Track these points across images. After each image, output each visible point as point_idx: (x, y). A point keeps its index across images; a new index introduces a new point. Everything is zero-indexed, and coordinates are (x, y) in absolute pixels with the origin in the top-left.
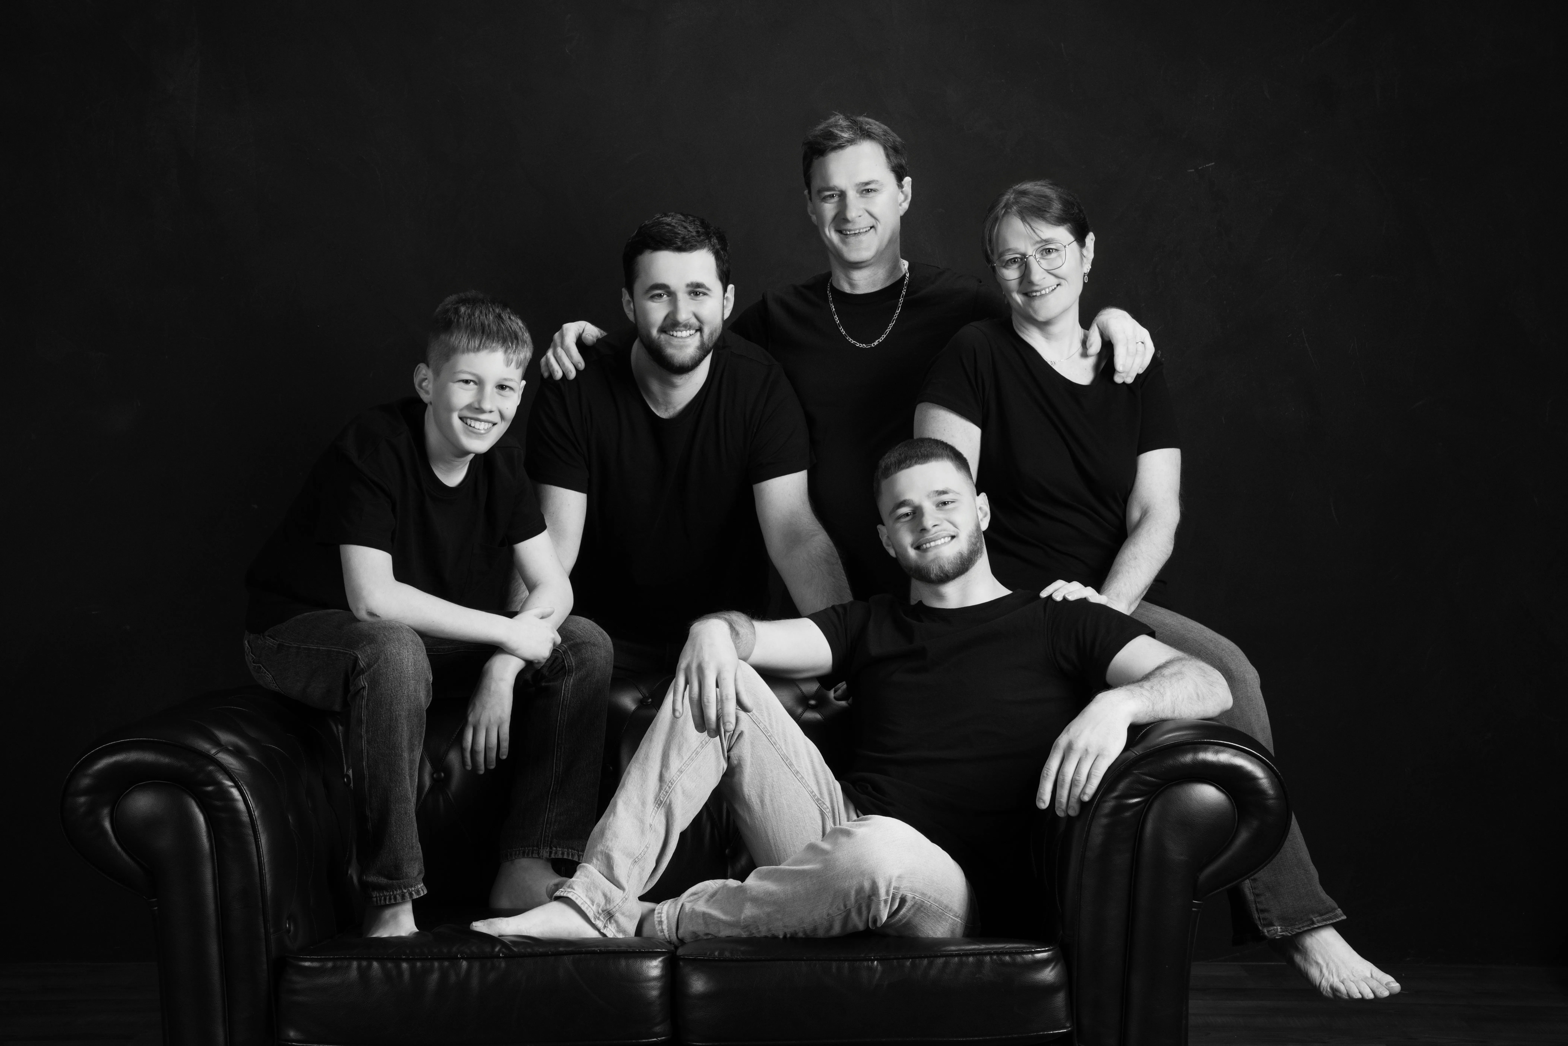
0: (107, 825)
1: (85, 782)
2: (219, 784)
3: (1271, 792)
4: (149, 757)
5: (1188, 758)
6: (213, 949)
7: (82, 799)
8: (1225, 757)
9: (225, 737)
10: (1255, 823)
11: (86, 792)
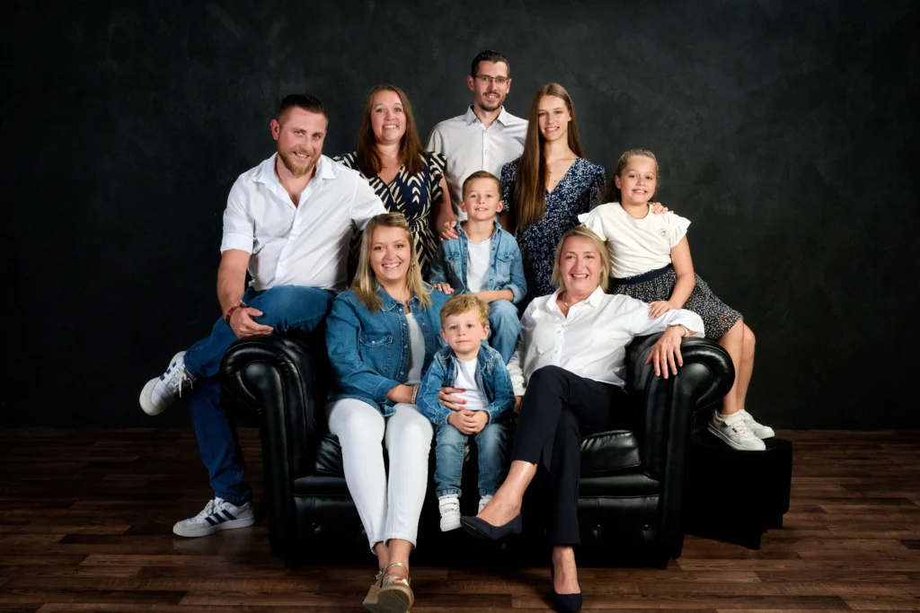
0: (240, 379)
1: (231, 360)
2: (286, 362)
3: (726, 367)
4: (257, 350)
5: (693, 353)
6: (284, 430)
7: (229, 368)
8: (708, 353)
9: (287, 343)
10: (719, 380)
11: (230, 365)
